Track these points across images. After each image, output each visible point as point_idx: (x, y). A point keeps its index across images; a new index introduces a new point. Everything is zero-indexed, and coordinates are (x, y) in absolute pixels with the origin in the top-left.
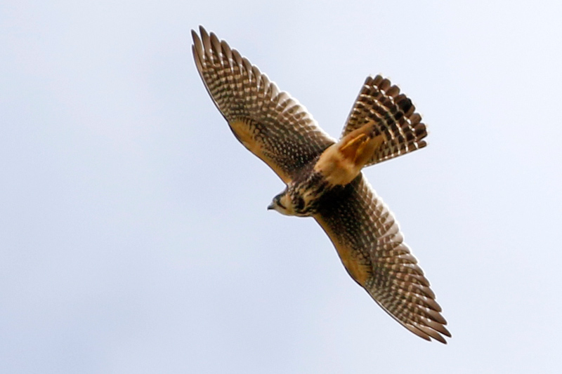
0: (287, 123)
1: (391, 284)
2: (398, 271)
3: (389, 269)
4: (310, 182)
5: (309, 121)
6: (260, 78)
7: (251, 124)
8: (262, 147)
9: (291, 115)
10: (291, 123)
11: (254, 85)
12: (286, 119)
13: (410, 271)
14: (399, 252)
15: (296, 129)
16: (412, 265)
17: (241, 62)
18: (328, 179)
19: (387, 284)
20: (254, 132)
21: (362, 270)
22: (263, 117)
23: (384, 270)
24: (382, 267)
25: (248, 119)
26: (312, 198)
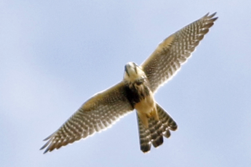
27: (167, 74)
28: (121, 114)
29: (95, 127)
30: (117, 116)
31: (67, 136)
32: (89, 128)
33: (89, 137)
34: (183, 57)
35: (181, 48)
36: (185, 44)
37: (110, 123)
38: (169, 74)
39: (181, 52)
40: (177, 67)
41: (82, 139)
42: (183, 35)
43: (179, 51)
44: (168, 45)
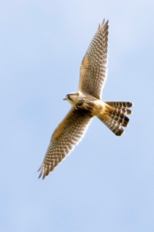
0: (96, 76)
1: (55, 148)
2: (61, 148)
3: (60, 145)
4: (90, 103)
5: (102, 84)
6: (105, 54)
7: (88, 63)
8: (84, 72)
9: (100, 75)
10: (97, 77)
11: (101, 54)
12: (97, 75)
13: (63, 153)
14: (69, 146)
15: (95, 80)
16: (65, 153)
17: (106, 43)
18: (94, 109)
19: (55, 146)
20: (86, 66)
21: (57, 135)
22: (93, 65)
23: (60, 142)
24: (60, 141)
25: (89, 61)
26: (85, 107)
27: (101, 78)
28: (87, 123)
29: (72, 143)
30: (85, 126)
31: (54, 160)
32: (67, 146)
33: (70, 151)
34: (103, 61)
35: (97, 58)
36: (98, 53)
37: (82, 133)
38: (103, 78)
39: (100, 59)
40: (104, 69)
41: (67, 156)
42: (92, 50)
43: (98, 60)
44: (87, 64)
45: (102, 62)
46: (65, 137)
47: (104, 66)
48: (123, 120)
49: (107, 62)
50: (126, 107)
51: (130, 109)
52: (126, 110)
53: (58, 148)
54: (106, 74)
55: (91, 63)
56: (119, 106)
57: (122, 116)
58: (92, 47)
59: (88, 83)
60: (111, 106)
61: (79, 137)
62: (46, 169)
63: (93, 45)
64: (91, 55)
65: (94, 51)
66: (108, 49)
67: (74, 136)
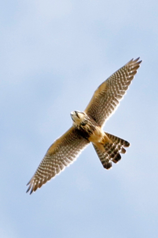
4: (92, 126)
26: (86, 129)
27: (109, 110)
28: (81, 148)
29: (64, 163)
30: (79, 151)
31: (44, 176)
32: (59, 166)
33: (61, 171)
34: (119, 96)
35: (115, 90)
36: (118, 86)
37: (74, 157)
38: (111, 110)
39: (117, 92)
40: (116, 103)
41: (56, 175)
42: (114, 80)
43: (115, 92)
44: (103, 90)
45: (117, 96)
46: (58, 155)
47: (117, 100)
48: (116, 156)
49: (123, 98)
50: (122, 145)
51: (126, 148)
52: (121, 148)
53: (50, 164)
54: (116, 109)
55: (107, 91)
56: (117, 141)
57: (116, 152)
58: (115, 77)
59: (96, 109)
60: (109, 138)
61: (72, 160)
62: (35, 184)
63: (116, 76)
64: (111, 84)
65: (115, 82)
66: (129, 87)
67: (67, 157)
